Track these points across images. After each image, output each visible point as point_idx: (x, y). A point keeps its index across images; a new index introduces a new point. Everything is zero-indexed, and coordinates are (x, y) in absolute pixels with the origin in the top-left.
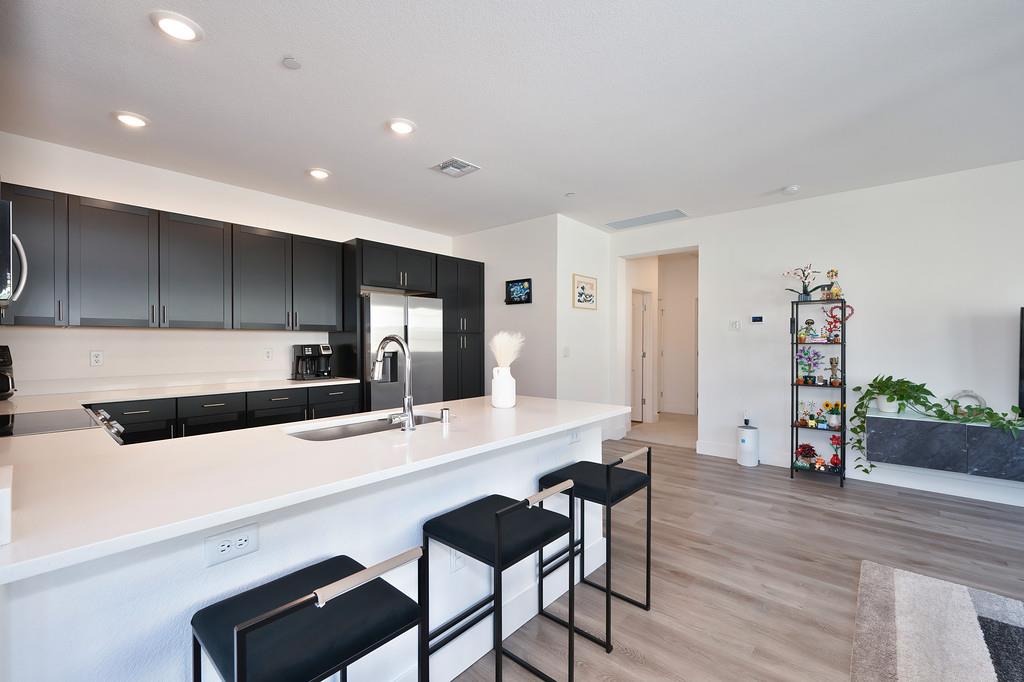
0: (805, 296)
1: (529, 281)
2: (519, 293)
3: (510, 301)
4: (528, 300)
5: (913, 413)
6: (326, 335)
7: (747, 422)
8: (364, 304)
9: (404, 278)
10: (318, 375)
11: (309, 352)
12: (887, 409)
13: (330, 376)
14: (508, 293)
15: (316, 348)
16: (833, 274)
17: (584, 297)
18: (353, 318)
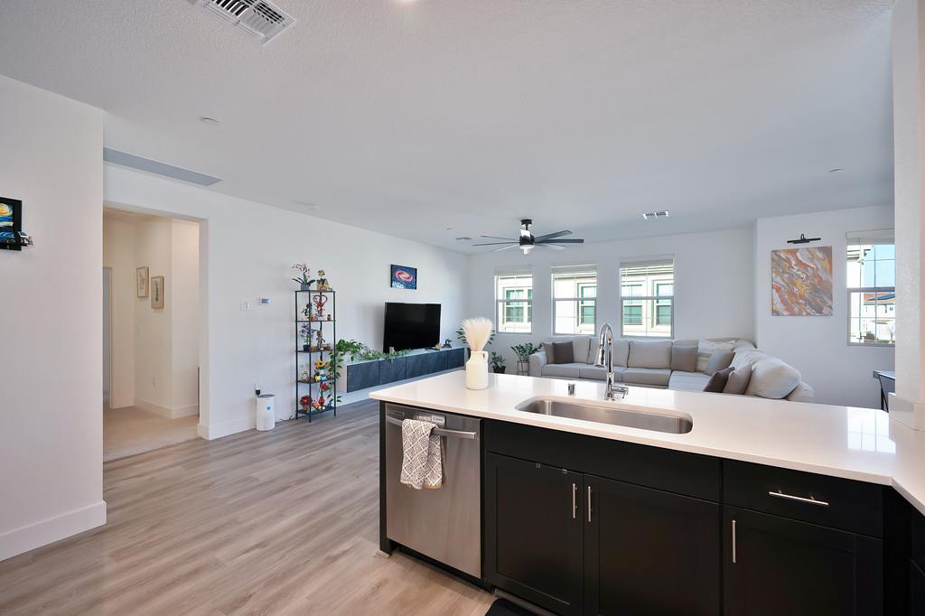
7: (258, 392)
16: (322, 273)
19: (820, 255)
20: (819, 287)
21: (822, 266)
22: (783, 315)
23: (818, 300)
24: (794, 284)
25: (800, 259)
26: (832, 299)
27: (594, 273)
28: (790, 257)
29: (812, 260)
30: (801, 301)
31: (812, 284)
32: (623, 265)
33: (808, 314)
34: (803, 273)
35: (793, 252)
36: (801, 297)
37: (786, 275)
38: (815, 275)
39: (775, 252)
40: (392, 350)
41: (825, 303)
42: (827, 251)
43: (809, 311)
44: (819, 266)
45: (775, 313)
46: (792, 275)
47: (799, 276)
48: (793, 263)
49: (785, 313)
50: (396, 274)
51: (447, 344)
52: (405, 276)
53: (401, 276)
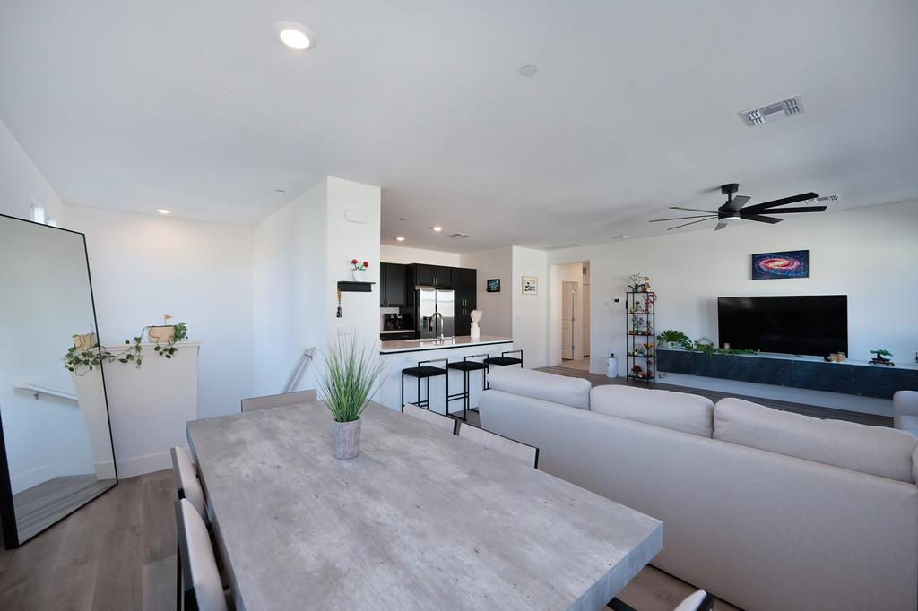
0: (635, 290)
1: (499, 280)
2: (494, 286)
3: (489, 290)
4: (498, 290)
5: (678, 348)
6: (398, 309)
7: (612, 355)
8: (417, 294)
9: (435, 281)
10: (396, 328)
11: (392, 317)
12: (669, 346)
13: (401, 329)
14: (489, 286)
15: (395, 315)
16: (646, 279)
17: (529, 288)
18: (412, 302)
40: (727, 346)
50: (759, 266)
51: (879, 360)
52: (778, 264)
53: (771, 265)
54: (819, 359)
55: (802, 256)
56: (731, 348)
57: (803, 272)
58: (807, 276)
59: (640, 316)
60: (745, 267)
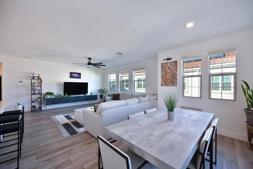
0: (33, 78)
5: (52, 97)
16: (39, 75)
19: (174, 64)
20: (173, 76)
21: (174, 68)
22: (164, 86)
23: (173, 80)
24: (167, 75)
25: (168, 66)
26: (177, 80)
27: (128, 73)
28: (166, 65)
29: (171, 66)
30: (168, 81)
31: (172, 75)
32: (134, 70)
33: (170, 85)
34: (169, 71)
35: (166, 63)
36: (169, 79)
37: (165, 72)
38: (173, 72)
39: (162, 64)
40: (67, 95)
41: (175, 81)
42: (176, 62)
43: (170, 84)
44: (173, 68)
45: (162, 85)
46: (166, 72)
47: (168, 72)
48: (167, 67)
49: (164, 85)
50: (72, 75)
51: (91, 94)
52: (76, 75)
53: (74, 75)
54: (83, 95)
55: (80, 74)
56: (68, 95)
57: (80, 77)
58: (80, 78)
59: (36, 88)
60: (68, 75)
